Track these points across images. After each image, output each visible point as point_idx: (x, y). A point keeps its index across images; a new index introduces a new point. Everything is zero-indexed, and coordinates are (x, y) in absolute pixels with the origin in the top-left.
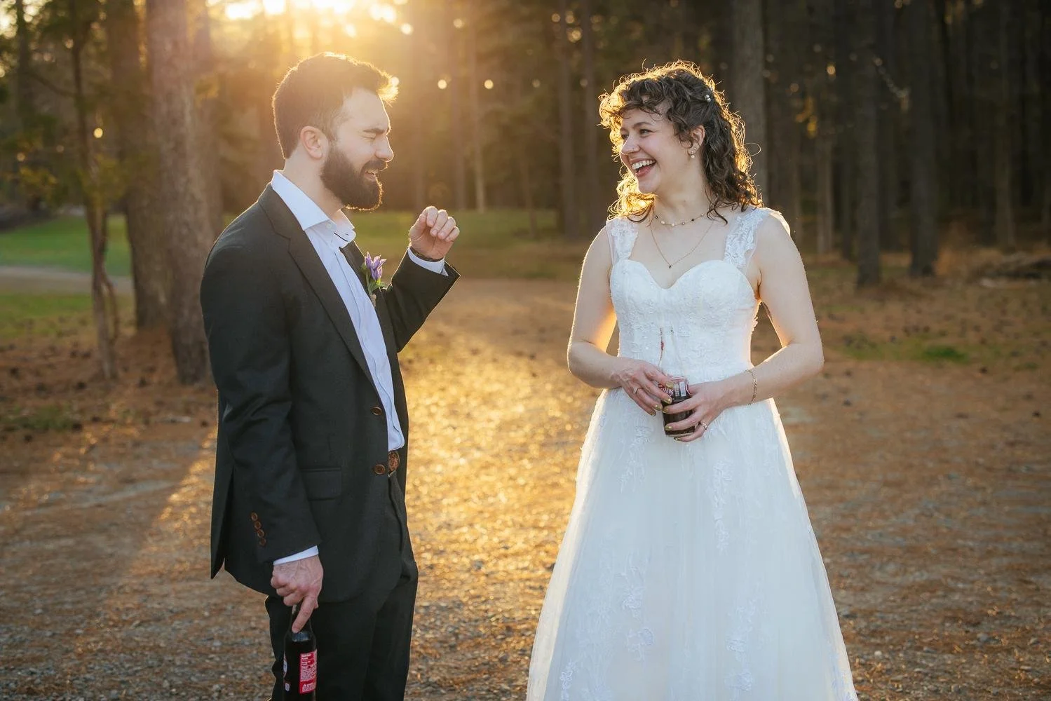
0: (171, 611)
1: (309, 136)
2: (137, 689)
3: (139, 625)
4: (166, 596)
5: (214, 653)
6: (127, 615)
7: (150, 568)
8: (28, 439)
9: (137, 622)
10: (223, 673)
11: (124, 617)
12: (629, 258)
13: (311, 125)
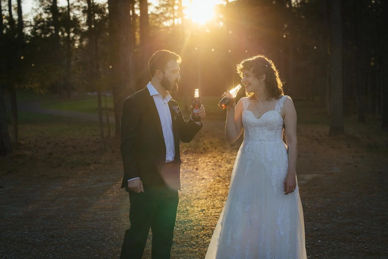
0: (101, 219)
1: (158, 72)
2: (84, 238)
3: (90, 222)
4: (101, 214)
5: (110, 230)
6: (88, 219)
7: (99, 207)
8: (72, 167)
9: (90, 221)
10: (110, 235)
11: (87, 220)
12: (247, 110)
13: (158, 69)
